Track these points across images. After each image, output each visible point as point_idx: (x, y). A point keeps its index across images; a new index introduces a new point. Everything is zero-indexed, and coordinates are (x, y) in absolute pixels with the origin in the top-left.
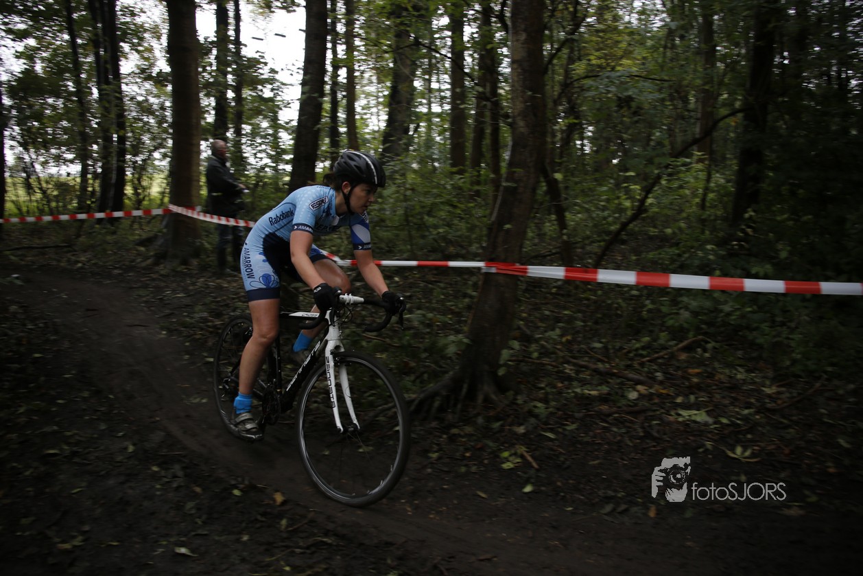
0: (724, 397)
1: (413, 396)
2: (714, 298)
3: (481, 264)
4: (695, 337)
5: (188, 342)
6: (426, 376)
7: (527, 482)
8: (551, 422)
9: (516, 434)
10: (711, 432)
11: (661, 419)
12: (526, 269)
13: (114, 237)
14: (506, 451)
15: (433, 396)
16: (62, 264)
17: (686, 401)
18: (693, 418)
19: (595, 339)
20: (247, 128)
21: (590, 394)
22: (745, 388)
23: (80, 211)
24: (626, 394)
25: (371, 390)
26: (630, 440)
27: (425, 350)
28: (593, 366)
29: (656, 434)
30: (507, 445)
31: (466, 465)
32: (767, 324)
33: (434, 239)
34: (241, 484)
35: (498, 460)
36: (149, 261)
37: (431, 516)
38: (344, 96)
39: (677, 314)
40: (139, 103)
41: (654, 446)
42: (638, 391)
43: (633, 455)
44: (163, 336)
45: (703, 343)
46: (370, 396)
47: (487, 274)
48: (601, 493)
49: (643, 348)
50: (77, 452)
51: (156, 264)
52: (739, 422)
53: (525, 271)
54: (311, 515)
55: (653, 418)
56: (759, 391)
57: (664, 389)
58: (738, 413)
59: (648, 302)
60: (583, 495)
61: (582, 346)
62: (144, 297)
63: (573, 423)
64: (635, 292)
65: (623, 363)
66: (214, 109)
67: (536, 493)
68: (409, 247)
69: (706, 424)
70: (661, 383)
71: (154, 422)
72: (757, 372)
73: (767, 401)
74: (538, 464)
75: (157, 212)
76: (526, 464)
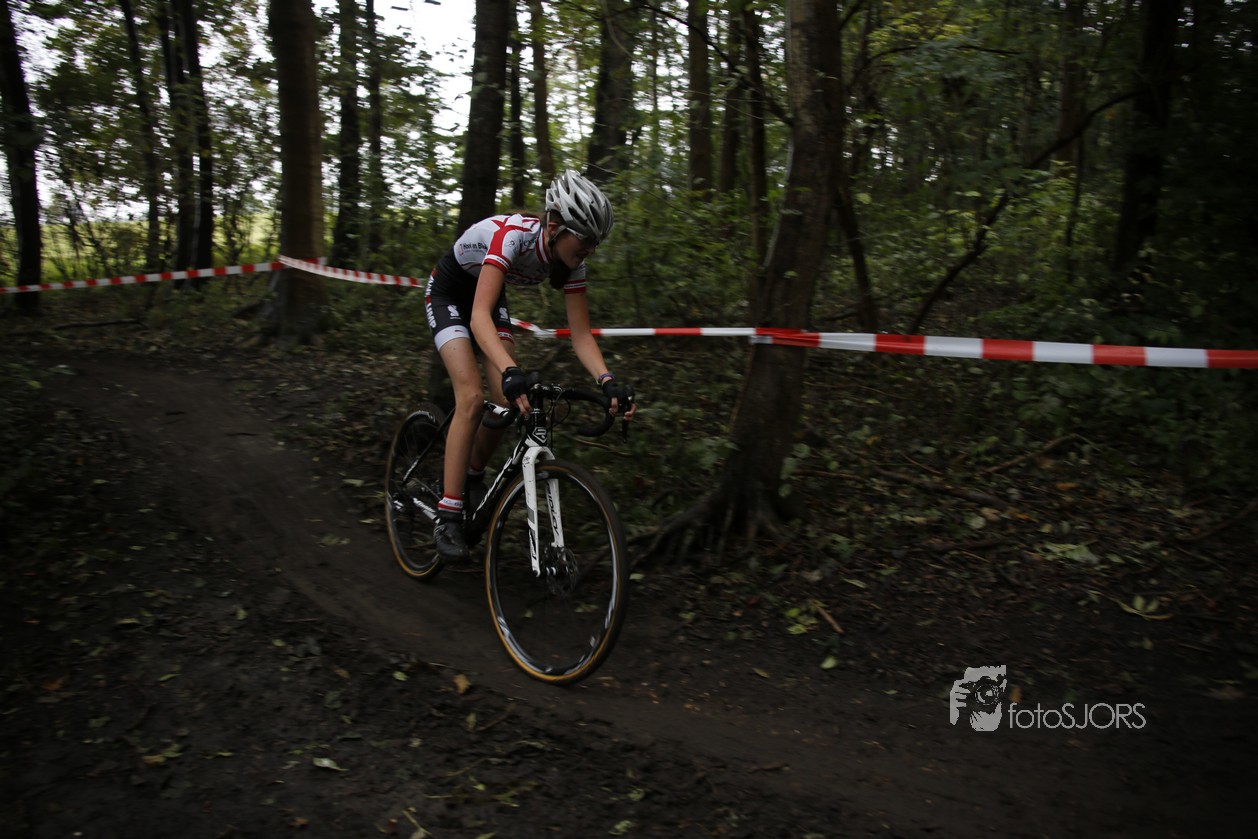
0: (1112, 524)
1: (653, 529)
2: (1092, 377)
3: (749, 331)
4: (1064, 435)
5: (317, 456)
6: (671, 499)
7: (827, 653)
8: (859, 565)
9: (807, 582)
10: (1098, 576)
11: (1020, 558)
12: (818, 337)
13: (201, 306)
14: (793, 607)
15: (682, 529)
16: (128, 348)
17: (1056, 531)
18: (1068, 556)
19: (917, 440)
20: (387, 141)
21: (913, 522)
22: (1143, 510)
23: (150, 270)
24: (966, 521)
25: (589, 521)
26: (977, 589)
27: (668, 461)
28: (916, 481)
29: (1014, 580)
30: (794, 599)
31: (735, 630)
32: (1172, 415)
33: (670, 297)
34: (405, 662)
35: (782, 621)
36: (254, 341)
37: (688, 706)
38: (529, 90)
39: (1037, 401)
40: (230, 110)
41: (1013, 598)
42: (984, 516)
43: (982, 611)
44: (281, 449)
45: (1076, 444)
46: (589, 530)
47: (758, 346)
48: (937, 668)
49: (988, 453)
50: (164, 621)
51: (265, 343)
52: (1136, 560)
53: (815, 341)
54: (511, 707)
55: (1009, 556)
56: (1165, 515)
57: (1023, 512)
58: (1134, 547)
59: (995, 384)
60: (911, 672)
61: (897, 451)
62: (248, 392)
63: (890, 565)
64: (975, 370)
65: (960, 475)
66: (339, 113)
67: (842, 669)
68: (633, 310)
69: (1088, 564)
70: (1018, 504)
71: (271, 575)
72: (1159, 486)
73: (1177, 529)
74: (843, 628)
75: (263, 267)
76: (826, 627)
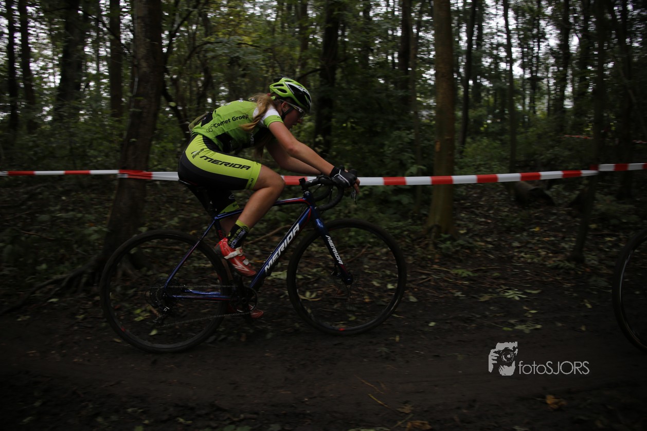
3: (116, 172)
4: (285, 225)
6: (75, 260)
7: (153, 328)
9: (145, 296)
12: (152, 174)
14: (138, 309)
15: (80, 275)
18: (278, 277)
21: (204, 266)
22: (317, 256)
27: (77, 242)
30: (139, 305)
31: (106, 322)
35: (132, 316)
37: (76, 360)
52: (309, 277)
57: (260, 260)
58: (309, 271)
67: (160, 335)
70: (258, 257)
